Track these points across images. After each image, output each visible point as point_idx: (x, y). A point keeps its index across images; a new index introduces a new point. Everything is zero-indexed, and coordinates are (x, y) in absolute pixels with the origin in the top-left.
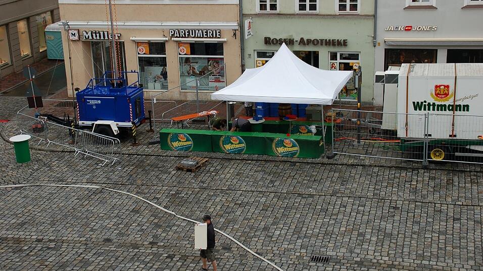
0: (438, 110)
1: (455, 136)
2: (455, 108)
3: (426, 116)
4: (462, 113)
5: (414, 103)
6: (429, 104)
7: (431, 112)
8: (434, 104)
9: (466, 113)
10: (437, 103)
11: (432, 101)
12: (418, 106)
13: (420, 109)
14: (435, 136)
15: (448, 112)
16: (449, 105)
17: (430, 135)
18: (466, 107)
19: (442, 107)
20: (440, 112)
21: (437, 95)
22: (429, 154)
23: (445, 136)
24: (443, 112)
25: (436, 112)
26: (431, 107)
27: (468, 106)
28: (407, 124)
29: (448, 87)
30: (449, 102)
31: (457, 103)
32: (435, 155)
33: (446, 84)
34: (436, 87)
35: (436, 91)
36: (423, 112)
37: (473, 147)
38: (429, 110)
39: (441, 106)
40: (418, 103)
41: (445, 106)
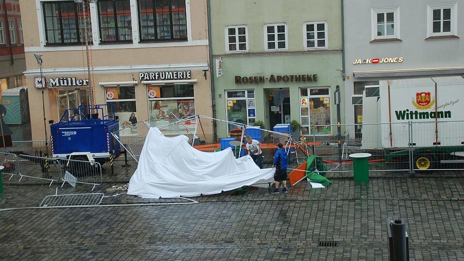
0: (420, 118)
1: (439, 143)
2: (437, 115)
3: (410, 124)
4: (444, 119)
5: (396, 112)
6: (411, 112)
7: (414, 120)
8: (416, 112)
9: (448, 119)
10: (419, 111)
11: (413, 109)
12: (400, 115)
13: (403, 118)
14: (420, 145)
15: (430, 119)
16: (431, 113)
17: (414, 144)
18: (448, 114)
19: (424, 115)
20: (423, 120)
21: (419, 102)
22: (415, 164)
23: (429, 143)
24: (426, 120)
25: (419, 120)
26: (414, 116)
27: (449, 112)
28: (391, 134)
29: (429, 94)
30: (431, 109)
31: (439, 110)
32: (422, 165)
33: (427, 92)
34: (418, 94)
35: (418, 98)
36: (406, 120)
37: (457, 154)
38: (412, 118)
39: (424, 113)
40: (400, 112)
41: (427, 113)
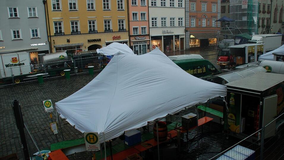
0: (14, 66)
1: (22, 74)
2: (20, 65)
3: (11, 69)
4: (22, 66)
5: (5, 65)
6: (11, 64)
7: (12, 67)
8: (13, 64)
9: (23, 66)
10: (14, 64)
11: (12, 63)
12: (7, 66)
13: (8, 67)
14: (15, 75)
15: (18, 66)
16: (18, 64)
17: (14, 75)
18: (23, 64)
19: (15, 65)
20: (15, 67)
21: (13, 61)
22: (15, 82)
23: (18, 74)
24: (16, 67)
25: (14, 67)
26: (12, 66)
27: (24, 63)
28: (5, 73)
29: (16, 58)
30: (18, 63)
31: (20, 63)
32: (17, 82)
33: (15, 57)
34: (12, 58)
35: (12, 60)
36: (9, 67)
37: (28, 76)
38: (11, 67)
39: (15, 64)
40: (7, 65)
41: (16, 64)
